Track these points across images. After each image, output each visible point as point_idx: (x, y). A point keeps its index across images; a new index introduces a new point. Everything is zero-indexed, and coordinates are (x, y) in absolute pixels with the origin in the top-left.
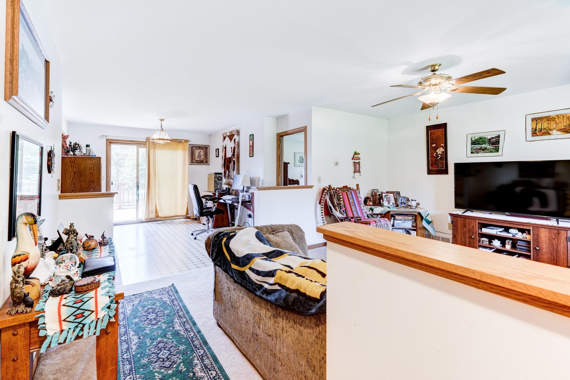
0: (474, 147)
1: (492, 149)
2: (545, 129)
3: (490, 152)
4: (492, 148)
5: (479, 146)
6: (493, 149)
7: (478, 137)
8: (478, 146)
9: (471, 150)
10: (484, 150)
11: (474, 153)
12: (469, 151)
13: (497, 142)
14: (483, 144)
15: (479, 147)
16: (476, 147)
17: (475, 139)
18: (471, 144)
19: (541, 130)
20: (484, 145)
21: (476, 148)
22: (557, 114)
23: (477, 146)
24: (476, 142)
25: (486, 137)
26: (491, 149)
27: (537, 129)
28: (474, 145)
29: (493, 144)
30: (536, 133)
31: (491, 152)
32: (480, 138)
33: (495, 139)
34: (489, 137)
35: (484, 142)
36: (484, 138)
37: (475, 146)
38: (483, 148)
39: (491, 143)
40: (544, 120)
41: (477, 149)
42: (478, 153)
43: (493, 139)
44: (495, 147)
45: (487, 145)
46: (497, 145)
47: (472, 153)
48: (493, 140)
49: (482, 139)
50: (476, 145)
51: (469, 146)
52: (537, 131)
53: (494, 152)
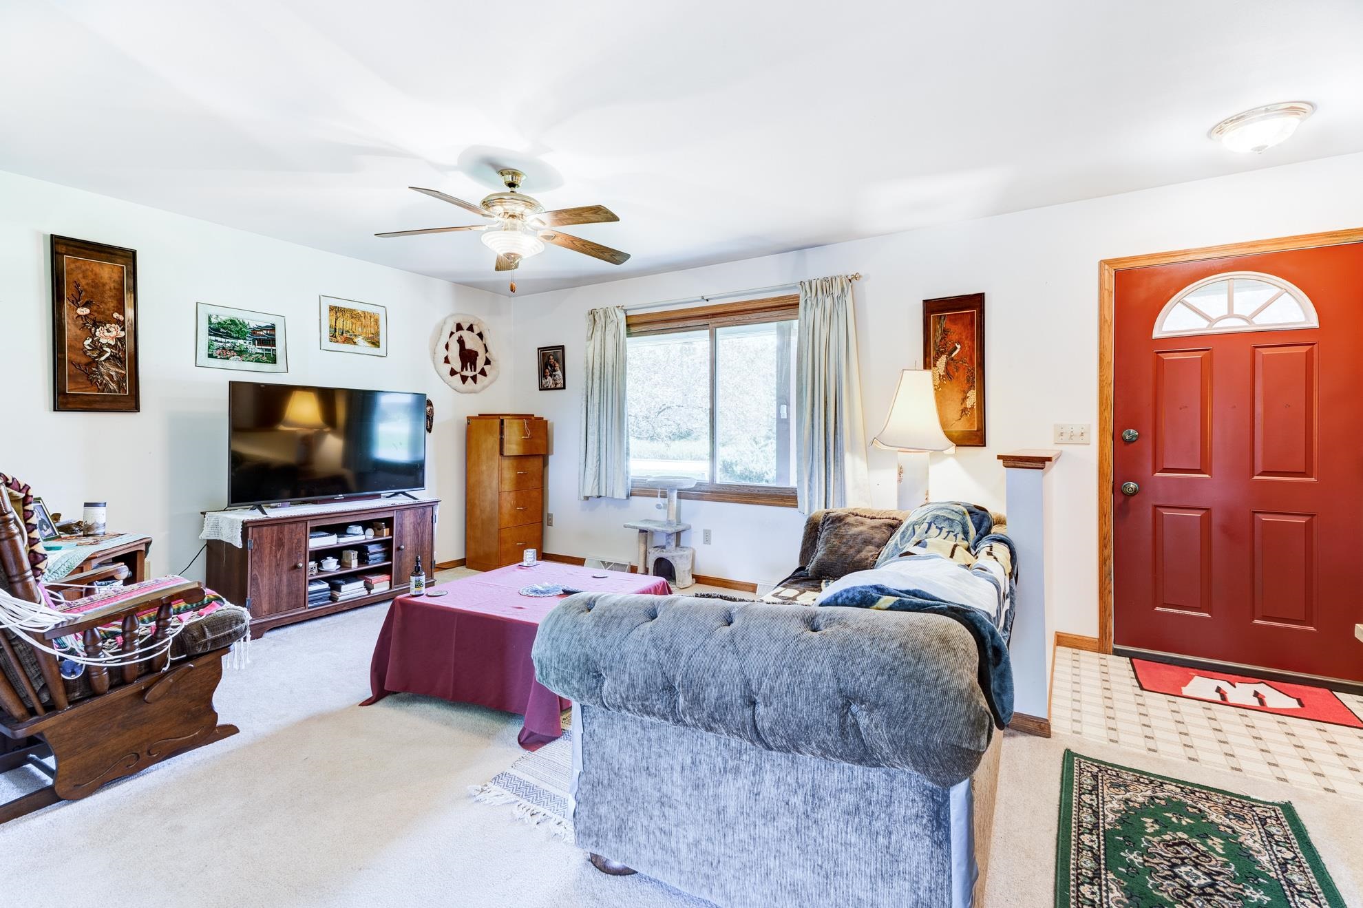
0: (216, 341)
1: (258, 353)
2: (348, 331)
3: (256, 361)
4: (261, 351)
5: (228, 342)
6: (263, 354)
7: (227, 318)
8: (227, 340)
9: (209, 348)
10: (241, 353)
11: (216, 357)
12: (203, 351)
13: (271, 341)
14: (238, 338)
15: (229, 345)
16: (221, 342)
17: (220, 320)
18: (209, 331)
19: (343, 333)
20: (241, 342)
21: (221, 344)
22: (366, 310)
23: (223, 340)
24: (222, 330)
25: (247, 323)
26: (256, 353)
27: (337, 329)
28: (215, 335)
29: (262, 342)
30: (335, 337)
31: (258, 361)
32: (233, 322)
33: (265, 332)
34: (253, 325)
35: (241, 335)
36: (240, 324)
37: (219, 339)
38: (237, 349)
39: (256, 339)
40: (346, 315)
41: (224, 348)
42: (228, 359)
43: (261, 330)
44: (266, 350)
45: (248, 342)
46: (270, 348)
47: (210, 356)
48: (261, 333)
49: (236, 325)
50: (221, 336)
51: (204, 337)
52: (337, 333)
53: (266, 362)
